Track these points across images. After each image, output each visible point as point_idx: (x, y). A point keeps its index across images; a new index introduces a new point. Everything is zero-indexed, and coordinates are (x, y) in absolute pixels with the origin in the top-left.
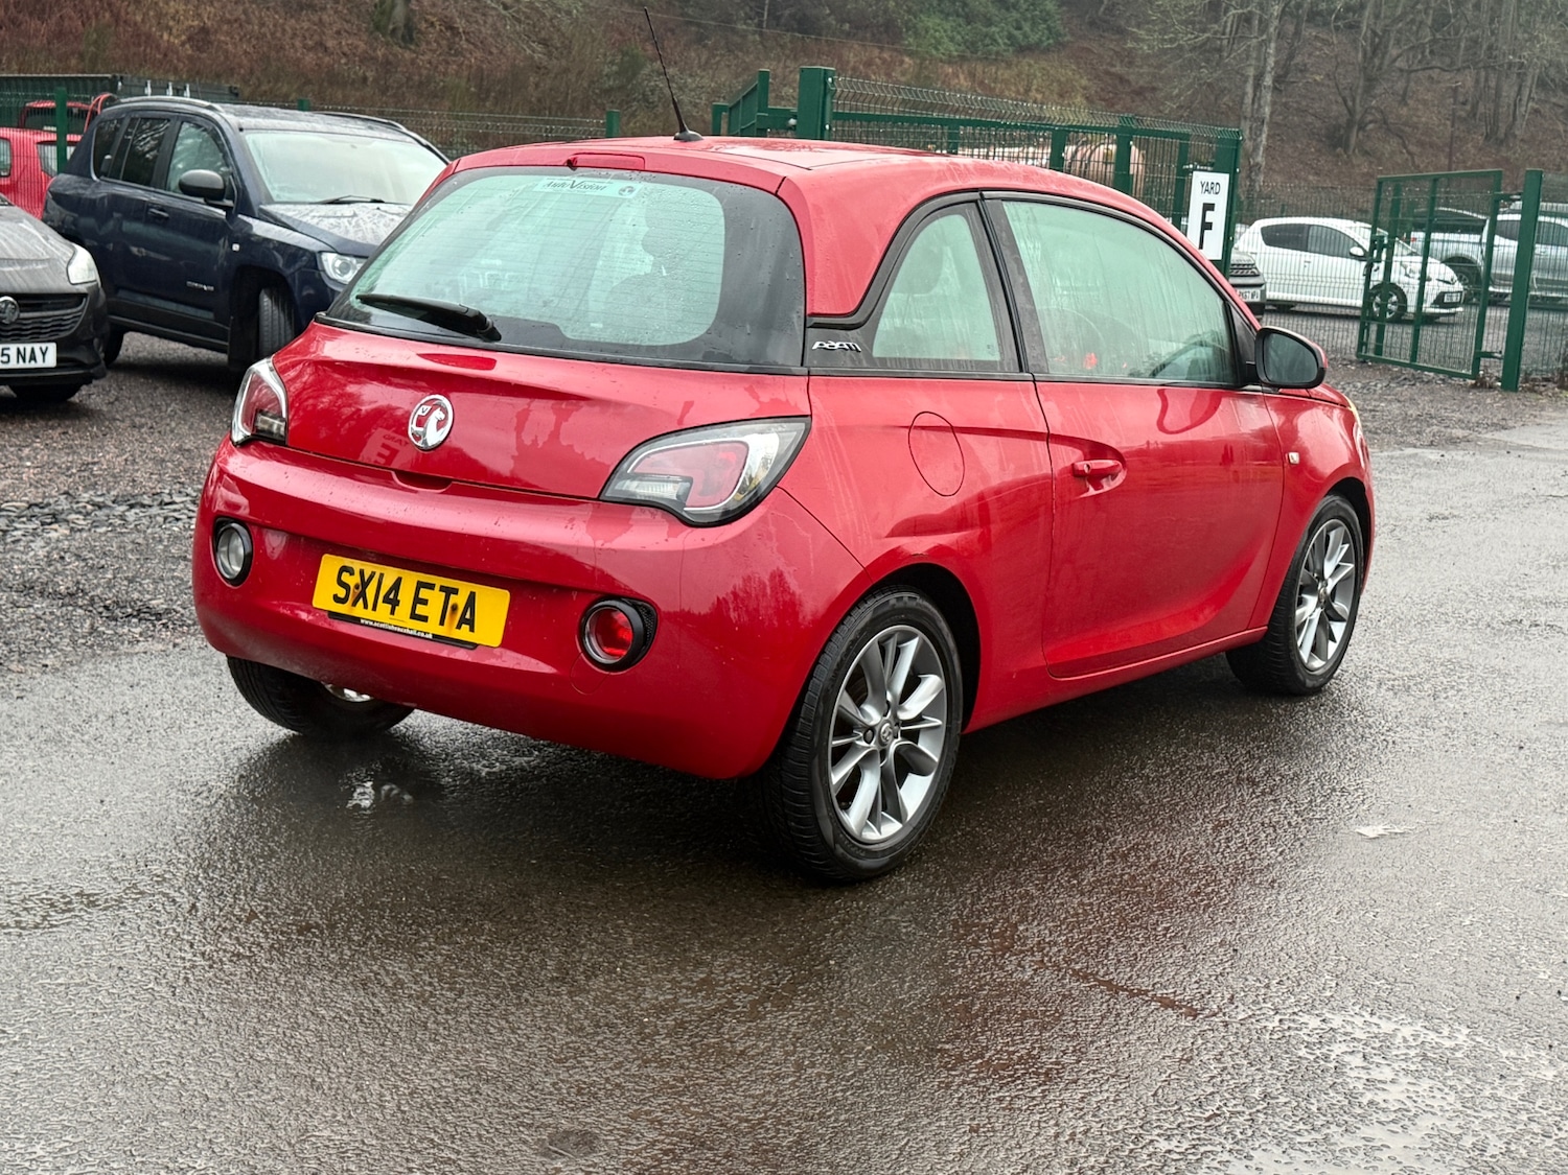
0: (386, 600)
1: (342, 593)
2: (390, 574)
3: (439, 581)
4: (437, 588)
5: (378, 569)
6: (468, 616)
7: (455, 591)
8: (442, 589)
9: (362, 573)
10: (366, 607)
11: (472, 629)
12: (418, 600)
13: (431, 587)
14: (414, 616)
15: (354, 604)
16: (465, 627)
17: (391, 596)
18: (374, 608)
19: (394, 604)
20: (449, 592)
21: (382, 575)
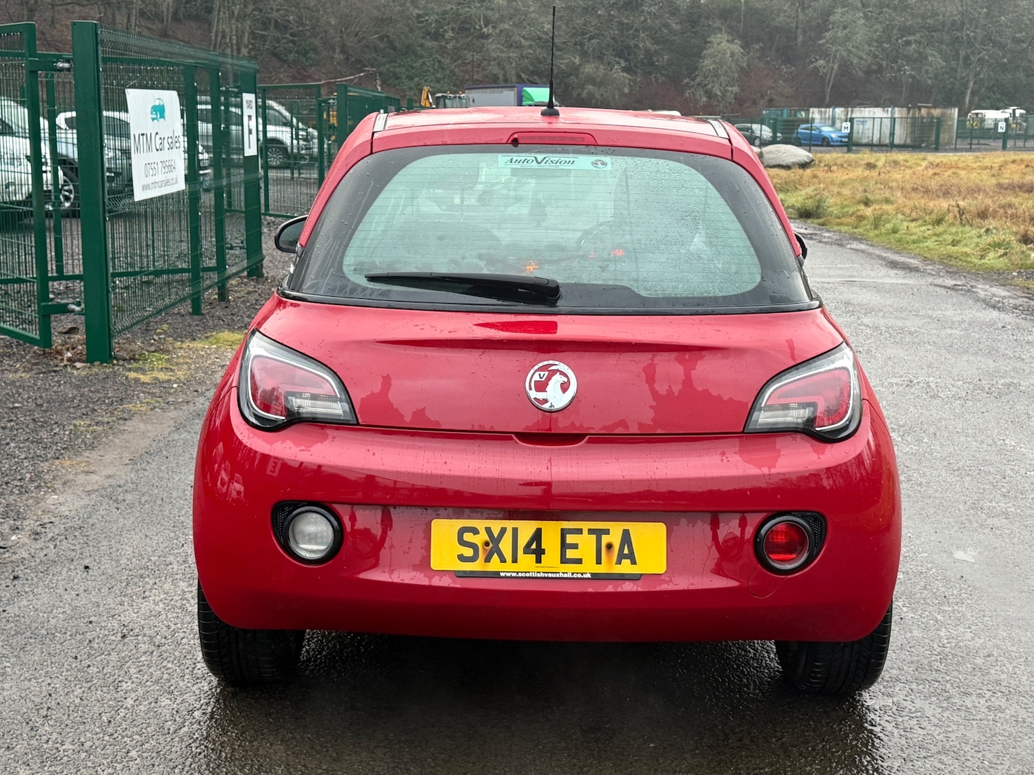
0: (527, 550)
1: (469, 552)
2: (527, 529)
3: (585, 526)
4: (585, 532)
5: (510, 524)
6: (626, 551)
7: (607, 532)
8: (591, 531)
9: (488, 530)
10: (503, 560)
11: (634, 562)
12: (564, 546)
13: (579, 531)
14: (564, 560)
15: (488, 560)
16: (626, 562)
17: (534, 546)
18: (515, 560)
19: (539, 553)
20: (599, 533)
21: (515, 531)
